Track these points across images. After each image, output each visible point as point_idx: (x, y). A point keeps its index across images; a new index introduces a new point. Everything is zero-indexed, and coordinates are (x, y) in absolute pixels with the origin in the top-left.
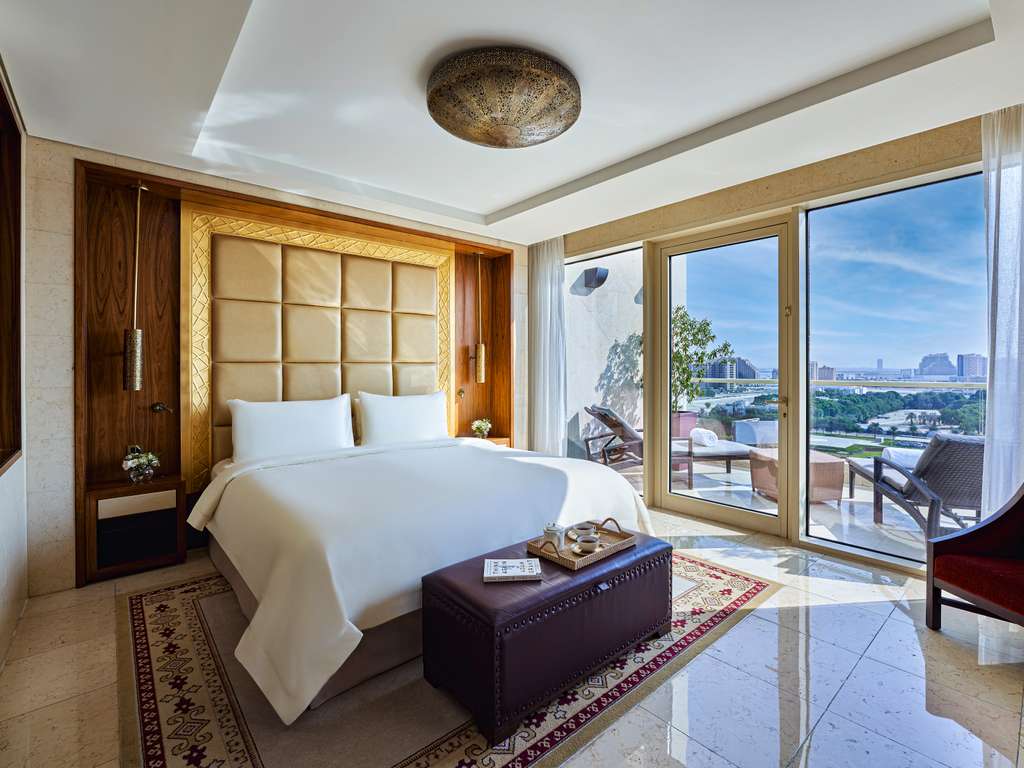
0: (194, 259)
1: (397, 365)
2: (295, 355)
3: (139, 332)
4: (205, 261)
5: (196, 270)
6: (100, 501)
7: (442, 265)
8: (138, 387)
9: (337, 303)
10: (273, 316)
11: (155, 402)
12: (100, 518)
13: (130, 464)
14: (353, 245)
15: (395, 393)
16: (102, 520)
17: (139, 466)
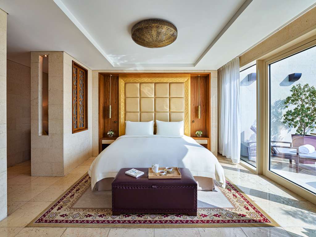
0: (121, 89)
1: (171, 113)
2: (142, 110)
3: (111, 106)
4: (123, 89)
5: (122, 91)
6: (102, 140)
7: (186, 81)
8: (110, 118)
9: (153, 96)
10: (137, 101)
11: (115, 120)
12: (102, 143)
13: (108, 133)
14: (157, 80)
15: (170, 121)
16: (103, 144)
17: (110, 134)
